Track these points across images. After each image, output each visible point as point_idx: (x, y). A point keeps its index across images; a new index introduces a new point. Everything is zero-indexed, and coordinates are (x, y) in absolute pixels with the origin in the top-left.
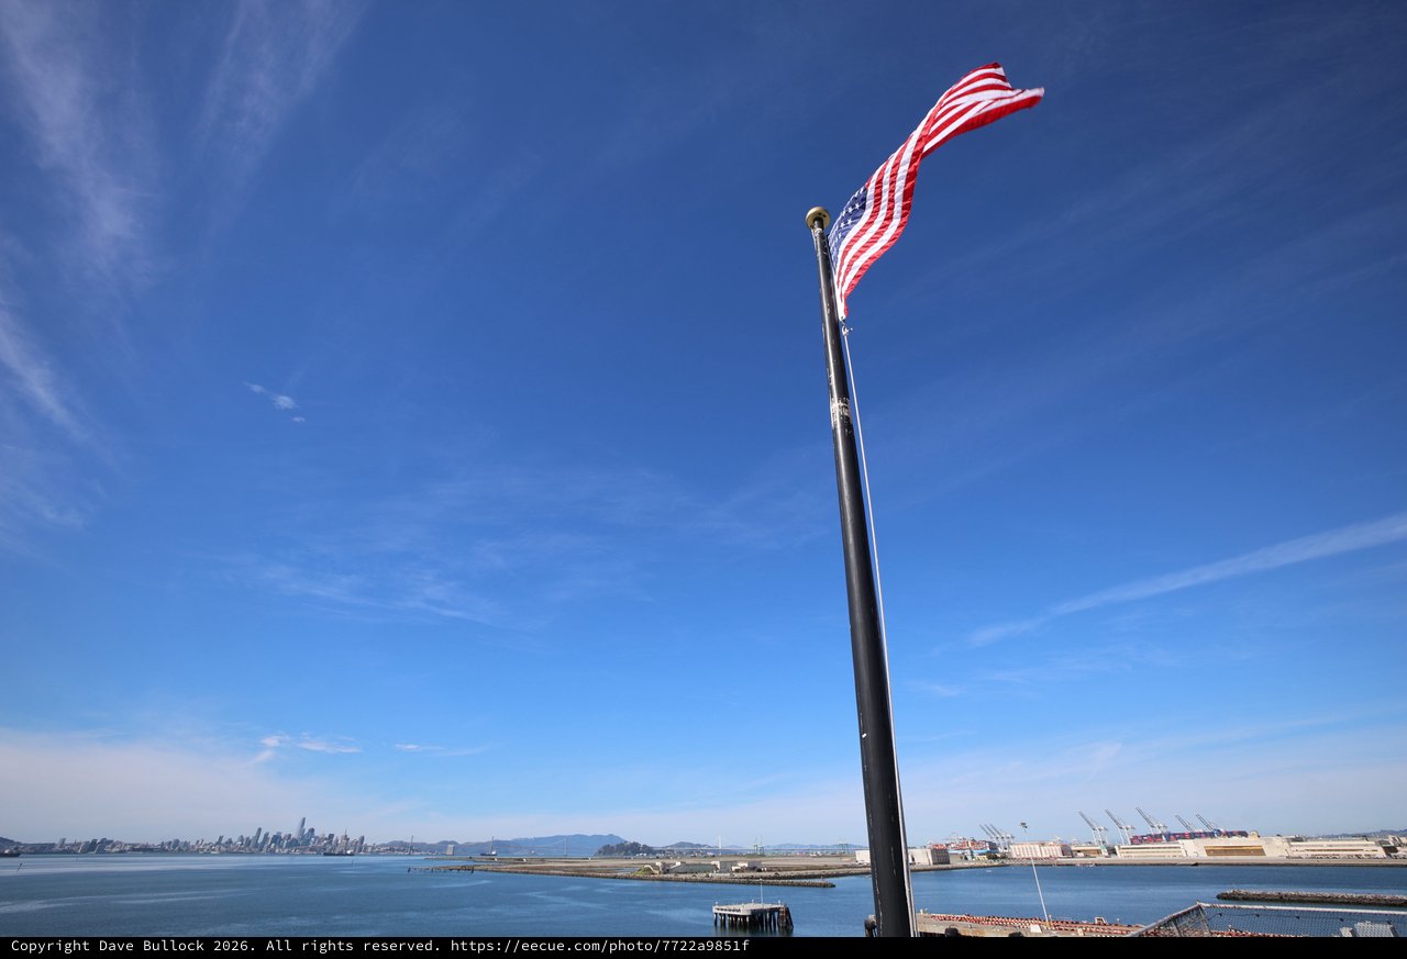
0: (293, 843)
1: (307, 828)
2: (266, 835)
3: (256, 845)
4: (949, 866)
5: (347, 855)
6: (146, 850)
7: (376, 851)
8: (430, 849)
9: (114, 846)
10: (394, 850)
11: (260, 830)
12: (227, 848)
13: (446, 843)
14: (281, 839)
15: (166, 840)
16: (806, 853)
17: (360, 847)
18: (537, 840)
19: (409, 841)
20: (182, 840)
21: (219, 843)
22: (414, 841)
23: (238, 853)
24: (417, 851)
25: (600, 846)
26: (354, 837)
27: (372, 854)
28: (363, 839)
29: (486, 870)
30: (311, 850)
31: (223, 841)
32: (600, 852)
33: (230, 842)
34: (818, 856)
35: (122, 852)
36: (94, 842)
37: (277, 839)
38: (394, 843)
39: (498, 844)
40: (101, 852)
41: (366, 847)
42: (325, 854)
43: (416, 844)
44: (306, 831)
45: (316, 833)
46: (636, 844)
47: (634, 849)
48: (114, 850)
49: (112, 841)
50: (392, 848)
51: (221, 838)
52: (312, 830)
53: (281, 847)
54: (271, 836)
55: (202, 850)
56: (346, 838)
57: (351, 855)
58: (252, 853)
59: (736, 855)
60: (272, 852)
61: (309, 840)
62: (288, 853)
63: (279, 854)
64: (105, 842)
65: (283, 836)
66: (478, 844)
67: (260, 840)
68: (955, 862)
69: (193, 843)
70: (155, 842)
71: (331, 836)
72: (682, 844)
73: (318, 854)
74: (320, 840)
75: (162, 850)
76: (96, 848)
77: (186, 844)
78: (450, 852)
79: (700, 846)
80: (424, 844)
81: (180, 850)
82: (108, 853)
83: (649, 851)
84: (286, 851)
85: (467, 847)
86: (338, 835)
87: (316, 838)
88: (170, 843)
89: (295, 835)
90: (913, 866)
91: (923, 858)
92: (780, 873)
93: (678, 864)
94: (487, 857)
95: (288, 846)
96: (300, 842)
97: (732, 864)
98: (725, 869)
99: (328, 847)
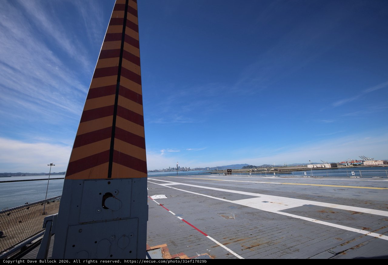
3: (170, 170)
4: (337, 168)
5: (187, 171)
6: (152, 171)
7: (193, 170)
8: (204, 169)
12: (165, 171)
16: (299, 166)
17: (189, 169)
18: (227, 166)
25: (243, 166)
26: (188, 168)
30: (180, 170)
31: (164, 169)
33: (165, 170)
34: (302, 166)
37: (173, 169)
38: (196, 168)
39: (218, 167)
41: (191, 169)
43: (201, 168)
45: (180, 167)
47: (251, 167)
50: (196, 169)
52: (179, 167)
54: (172, 168)
55: (161, 171)
59: (278, 167)
60: (173, 171)
66: (214, 168)
68: (339, 167)
70: (153, 170)
71: (183, 168)
75: (154, 171)
77: (158, 170)
78: (208, 169)
79: (269, 165)
80: (202, 168)
83: (256, 167)
85: (212, 168)
86: (185, 167)
89: (176, 168)
90: (325, 168)
91: (328, 166)
92: (282, 171)
93: (256, 170)
94: (216, 170)
95: (176, 170)
96: (178, 169)
97: (270, 169)
98: (268, 170)
99: (183, 170)
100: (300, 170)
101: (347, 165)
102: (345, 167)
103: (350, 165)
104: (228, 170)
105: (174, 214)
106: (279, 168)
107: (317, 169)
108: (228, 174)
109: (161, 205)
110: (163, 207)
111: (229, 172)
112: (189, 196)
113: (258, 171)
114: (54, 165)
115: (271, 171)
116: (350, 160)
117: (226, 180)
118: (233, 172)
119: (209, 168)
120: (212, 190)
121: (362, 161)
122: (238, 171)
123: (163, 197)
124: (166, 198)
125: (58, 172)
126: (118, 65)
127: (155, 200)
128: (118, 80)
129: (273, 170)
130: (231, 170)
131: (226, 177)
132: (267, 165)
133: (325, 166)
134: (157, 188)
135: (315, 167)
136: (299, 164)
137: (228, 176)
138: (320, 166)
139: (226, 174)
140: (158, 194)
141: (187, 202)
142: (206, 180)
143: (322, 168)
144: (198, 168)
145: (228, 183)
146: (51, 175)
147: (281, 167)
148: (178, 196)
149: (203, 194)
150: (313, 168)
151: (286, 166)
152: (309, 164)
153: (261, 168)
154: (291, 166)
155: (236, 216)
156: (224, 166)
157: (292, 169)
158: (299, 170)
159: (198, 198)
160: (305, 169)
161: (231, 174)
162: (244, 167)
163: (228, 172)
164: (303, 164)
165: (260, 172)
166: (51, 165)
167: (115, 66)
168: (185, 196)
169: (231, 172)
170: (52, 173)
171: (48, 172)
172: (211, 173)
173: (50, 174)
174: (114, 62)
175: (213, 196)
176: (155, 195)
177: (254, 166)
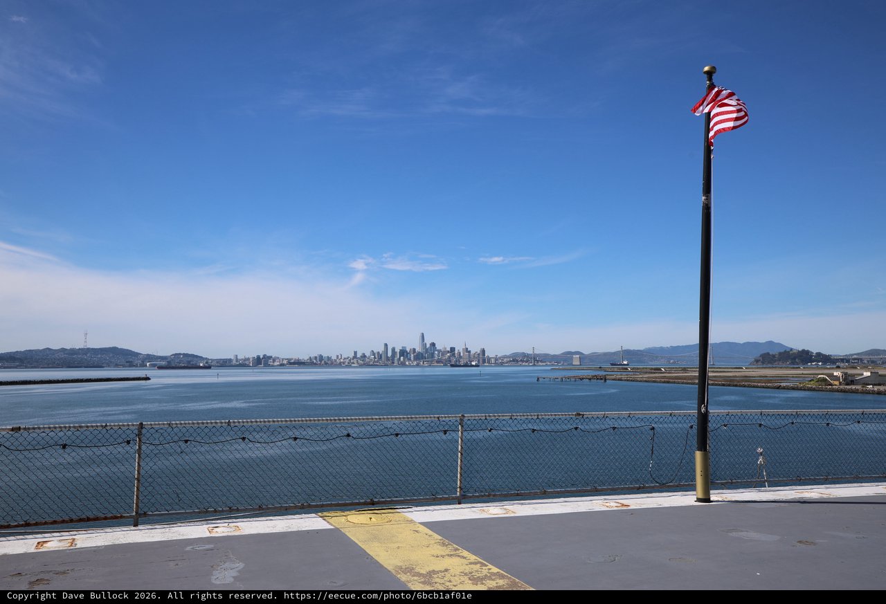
0: (419, 357)
1: (428, 342)
2: (393, 350)
3: (387, 359)
5: (473, 366)
6: (299, 363)
7: (499, 362)
8: (555, 359)
9: (274, 361)
10: (517, 361)
11: (386, 345)
12: (364, 361)
13: (570, 354)
14: (407, 353)
15: (312, 356)
17: (482, 358)
19: (530, 352)
20: (325, 355)
21: (355, 357)
22: (537, 352)
23: (373, 366)
24: (542, 361)
25: (757, 354)
26: (474, 349)
27: (497, 364)
28: (483, 351)
29: (619, 380)
30: (438, 362)
31: (359, 355)
32: (757, 361)
33: (364, 356)
35: (282, 365)
36: (258, 357)
37: (403, 352)
38: (516, 355)
39: (628, 353)
40: (266, 365)
41: (489, 359)
42: (452, 366)
43: (538, 355)
44: (428, 346)
45: (438, 347)
46: (807, 352)
47: (804, 357)
48: (276, 364)
49: (271, 357)
50: (516, 359)
51: (355, 353)
52: (433, 345)
53: (410, 359)
54: (397, 350)
55: (344, 363)
56: (467, 350)
57: (477, 366)
58: (386, 366)
60: (403, 365)
61: (433, 354)
62: (418, 365)
63: (410, 366)
64: (266, 358)
65: (408, 350)
66: (605, 354)
67: (390, 354)
69: (334, 358)
71: (453, 349)
73: (445, 365)
74: (444, 353)
75: (311, 364)
76: (261, 362)
77: (329, 358)
78: (576, 362)
80: (546, 355)
81: (326, 363)
82: (273, 366)
83: (826, 359)
84: (415, 363)
85: (594, 357)
86: (459, 349)
87: (439, 351)
88: (316, 358)
89: (419, 349)
95: (416, 359)
96: (425, 355)
99: (453, 359)
119: (583, 357)
144: (524, 355)
156: (655, 349)
162: (761, 356)
177: (819, 354)
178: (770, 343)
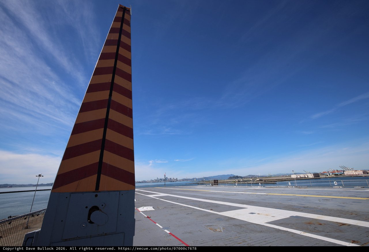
2: (159, 179)
3: (158, 181)
6: (140, 182)
7: (180, 181)
8: (191, 180)
12: (153, 181)
13: (194, 178)
16: (283, 176)
17: (177, 180)
18: (214, 177)
23: (155, 182)
25: (229, 177)
26: (175, 178)
28: (177, 179)
30: (168, 181)
33: (153, 180)
34: (286, 176)
37: (161, 179)
38: (183, 179)
39: (205, 178)
41: (178, 180)
43: (188, 179)
46: (238, 176)
47: (237, 177)
50: (183, 180)
51: (151, 180)
52: (167, 177)
55: (149, 182)
58: (157, 182)
59: (263, 177)
60: (161, 182)
63: (162, 182)
66: (201, 178)
67: (158, 180)
68: (321, 176)
70: (141, 181)
71: (171, 178)
72: (250, 175)
75: (142, 182)
77: (146, 181)
78: (195, 180)
79: (254, 175)
83: (241, 177)
85: (199, 179)
87: (168, 179)
89: (164, 179)
90: (308, 178)
91: (311, 176)
92: (267, 181)
93: (242, 180)
94: (203, 180)
95: (164, 180)
96: (165, 180)
97: (255, 179)
98: (253, 181)
99: (171, 180)
100: (285, 180)
101: (329, 175)
102: (327, 177)
103: (333, 175)
104: (214, 180)
105: (161, 227)
106: (264, 179)
107: (301, 179)
108: (215, 185)
109: (148, 217)
110: (150, 219)
111: (216, 182)
112: (176, 208)
113: (244, 181)
114: (43, 176)
115: (256, 181)
116: (331, 170)
117: (213, 190)
118: (220, 182)
119: (196, 179)
120: (200, 201)
121: (342, 171)
122: (224, 182)
123: (150, 208)
124: (153, 209)
125: (46, 183)
126: (110, 81)
127: (142, 212)
128: (110, 95)
129: (258, 181)
130: (217, 180)
131: (212, 187)
132: (252, 175)
133: (308, 176)
134: (145, 200)
135: (299, 177)
136: (282, 174)
137: (215, 187)
138: (304, 176)
139: (212, 185)
140: (145, 206)
141: (175, 214)
142: (193, 191)
143: (305, 178)
144: (185, 179)
145: (215, 194)
146: (39, 186)
147: (266, 177)
148: (166, 207)
149: (191, 205)
150: (297, 178)
151: (270, 177)
152: (292, 174)
153: (247, 179)
154: (275, 176)
155: (223, 229)
156: (210, 177)
157: (277, 179)
158: (283, 180)
159: (185, 209)
160: (289, 179)
161: (217, 185)
162: (230, 177)
163: (214, 182)
164: (287, 174)
165: (245, 183)
166: (40, 176)
167: (108, 82)
168: (172, 208)
169: (217, 182)
170: (40, 184)
171: (36, 183)
172: (198, 184)
173: (37, 185)
174: (107, 78)
175: (200, 208)
176: (143, 207)
177: (240, 176)
178: (231, 175)
